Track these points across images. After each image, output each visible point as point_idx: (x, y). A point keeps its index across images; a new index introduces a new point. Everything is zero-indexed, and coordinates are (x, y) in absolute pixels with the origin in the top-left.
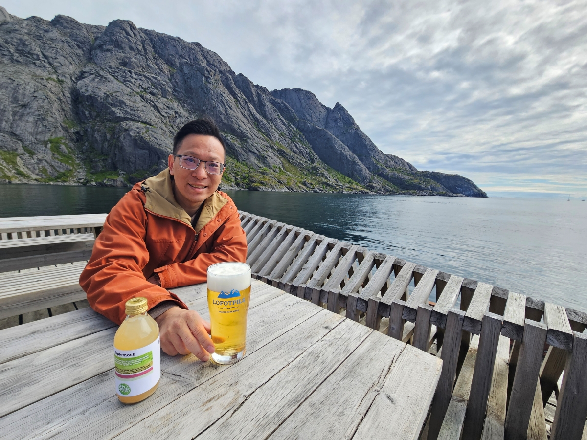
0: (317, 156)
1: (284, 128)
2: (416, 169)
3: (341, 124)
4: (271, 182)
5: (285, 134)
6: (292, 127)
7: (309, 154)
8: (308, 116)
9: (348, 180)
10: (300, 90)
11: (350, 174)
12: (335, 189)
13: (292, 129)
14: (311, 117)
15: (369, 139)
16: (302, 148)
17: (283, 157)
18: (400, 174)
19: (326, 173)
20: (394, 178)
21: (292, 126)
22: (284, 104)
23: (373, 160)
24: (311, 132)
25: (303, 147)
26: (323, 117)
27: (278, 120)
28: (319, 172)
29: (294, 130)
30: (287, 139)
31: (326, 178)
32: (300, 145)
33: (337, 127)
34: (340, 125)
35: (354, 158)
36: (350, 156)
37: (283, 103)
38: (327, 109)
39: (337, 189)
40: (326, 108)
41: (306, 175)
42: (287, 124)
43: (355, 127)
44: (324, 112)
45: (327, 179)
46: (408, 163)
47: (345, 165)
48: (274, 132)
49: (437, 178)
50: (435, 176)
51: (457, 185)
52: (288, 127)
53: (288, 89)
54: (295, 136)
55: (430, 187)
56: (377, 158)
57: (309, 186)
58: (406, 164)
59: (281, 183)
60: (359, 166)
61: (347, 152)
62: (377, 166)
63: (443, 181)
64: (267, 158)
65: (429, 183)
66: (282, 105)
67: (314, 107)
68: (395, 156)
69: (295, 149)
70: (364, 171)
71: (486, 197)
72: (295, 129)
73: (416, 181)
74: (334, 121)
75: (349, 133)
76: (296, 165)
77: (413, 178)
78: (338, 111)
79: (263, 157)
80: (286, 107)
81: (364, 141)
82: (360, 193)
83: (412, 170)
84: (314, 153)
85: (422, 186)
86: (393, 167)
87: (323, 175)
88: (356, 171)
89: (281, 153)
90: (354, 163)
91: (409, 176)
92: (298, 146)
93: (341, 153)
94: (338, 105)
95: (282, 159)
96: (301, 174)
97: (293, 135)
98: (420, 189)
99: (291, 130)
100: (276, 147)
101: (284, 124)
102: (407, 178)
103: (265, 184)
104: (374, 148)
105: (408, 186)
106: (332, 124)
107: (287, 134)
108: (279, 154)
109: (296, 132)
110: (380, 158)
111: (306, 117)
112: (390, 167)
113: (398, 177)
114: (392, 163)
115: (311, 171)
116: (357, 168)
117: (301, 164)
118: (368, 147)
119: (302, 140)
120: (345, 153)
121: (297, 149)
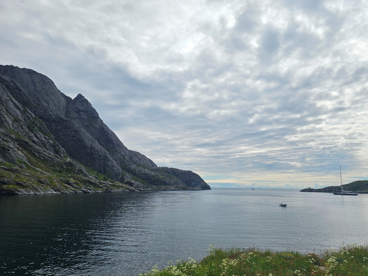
0: (63, 149)
1: (18, 112)
2: (156, 165)
3: (84, 116)
4: (31, 183)
5: (20, 120)
6: (29, 113)
7: (53, 146)
8: (43, 102)
10: (35, 72)
11: (102, 169)
12: (100, 187)
13: (29, 116)
14: (48, 104)
15: (115, 134)
16: (43, 139)
17: (26, 149)
18: (146, 170)
19: (83, 169)
20: (142, 174)
21: (30, 112)
22: (15, 85)
23: (119, 155)
24: (54, 121)
25: (45, 138)
26: (62, 106)
27: (10, 102)
28: (77, 168)
29: (32, 116)
30: (24, 127)
31: (85, 175)
32: (40, 135)
33: (80, 118)
34: (83, 117)
35: (106, 153)
36: (101, 151)
37: (13, 82)
38: (68, 99)
39: (102, 187)
40: (66, 97)
41: (60, 172)
42: (22, 108)
43: (100, 121)
44: (63, 101)
45: (87, 176)
46: (149, 160)
47: (97, 160)
48: (6, 116)
49: (176, 174)
50: (173, 172)
51: (191, 180)
52: (24, 112)
53: (17, 67)
54: (33, 123)
55: (172, 182)
56: (123, 154)
57: (75, 185)
58: (148, 160)
59: (43, 183)
60: (111, 161)
61: (97, 146)
62: (124, 162)
63: (180, 176)
64: (9, 150)
65: (171, 178)
66: (12, 84)
67: (52, 93)
68: (138, 153)
69: (35, 139)
70: (116, 167)
71: (210, 189)
72: (34, 115)
73: (161, 176)
74: (77, 112)
75: (93, 126)
76: (44, 160)
77: (159, 174)
78: (80, 102)
79: (4, 148)
80: (17, 88)
81: (110, 136)
82: (128, 191)
83: (153, 166)
84: (59, 146)
85: (167, 181)
86: (138, 163)
87: (80, 171)
88: (108, 166)
89: (23, 145)
90: (106, 158)
91: (154, 172)
92: (39, 136)
93: (92, 148)
94: (80, 97)
95: (24, 152)
96: (54, 171)
97: (31, 123)
98: (165, 184)
99: (28, 116)
100: (13, 136)
101: (18, 108)
102: (153, 173)
103: (24, 184)
104: (120, 144)
105: (155, 181)
106: (75, 115)
107: (23, 120)
108: (19, 145)
109: (35, 119)
110: (125, 154)
111: (41, 102)
112: (135, 163)
113: (145, 173)
114: (136, 159)
115: (65, 167)
116: (109, 163)
117: (51, 158)
118: (114, 142)
119: (43, 129)
120: (96, 148)
121: (37, 140)
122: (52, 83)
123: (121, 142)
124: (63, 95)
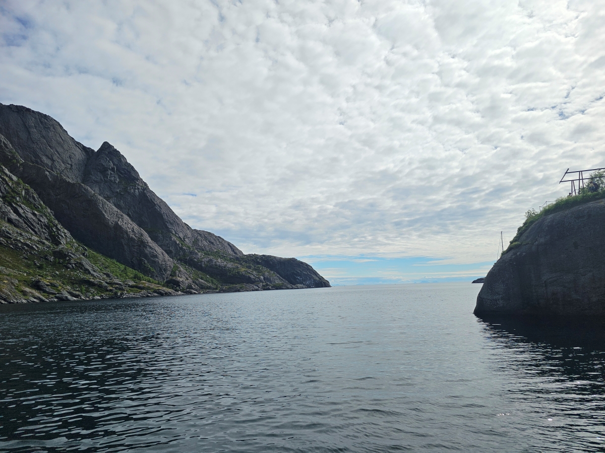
0: (66, 231)
2: (241, 252)
3: (115, 178)
6: (6, 175)
7: (47, 227)
8: (44, 158)
9: (131, 272)
10: (28, 110)
11: (136, 262)
12: (107, 291)
13: (7, 179)
14: (53, 160)
15: (166, 205)
16: (30, 216)
18: (219, 260)
19: (87, 264)
20: (211, 267)
21: (8, 173)
23: (174, 238)
24: (52, 187)
25: (34, 214)
26: (77, 162)
28: (72, 261)
29: (11, 179)
31: (87, 271)
32: (25, 209)
33: (106, 182)
34: (112, 179)
35: (142, 235)
36: (133, 231)
38: (87, 151)
39: (111, 290)
40: (84, 148)
41: (40, 267)
43: (141, 184)
44: (79, 155)
45: (89, 273)
46: (229, 244)
47: (126, 247)
49: (270, 264)
50: (268, 262)
51: (295, 272)
54: (13, 191)
55: (262, 277)
56: (181, 235)
57: (47, 289)
58: (226, 244)
60: (151, 248)
61: (128, 224)
62: (181, 248)
63: (278, 267)
65: (261, 272)
67: (59, 143)
68: (209, 233)
69: (13, 216)
70: (161, 257)
71: (329, 286)
72: (15, 178)
73: (243, 269)
74: (101, 172)
75: (129, 193)
77: (239, 266)
78: (107, 155)
81: (157, 207)
83: (236, 253)
84: (59, 226)
85: (252, 277)
86: (208, 249)
87: (80, 266)
88: (146, 256)
90: (143, 244)
91: (232, 263)
92: (21, 211)
93: (117, 227)
94: (106, 146)
96: (28, 266)
97: (10, 190)
98: (250, 281)
102: (230, 265)
104: (175, 219)
105: (232, 277)
106: (96, 176)
109: (18, 184)
110: (186, 236)
111: (40, 159)
112: (203, 250)
113: (216, 265)
114: (206, 243)
115: (52, 259)
116: (148, 250)
117: (28, 245)
118: (165, 217)
119: (31, 200)
120: (124, 227)
121: (17, 218)
122: (59, 127)
123: (177, 216)
124: (78, 144)
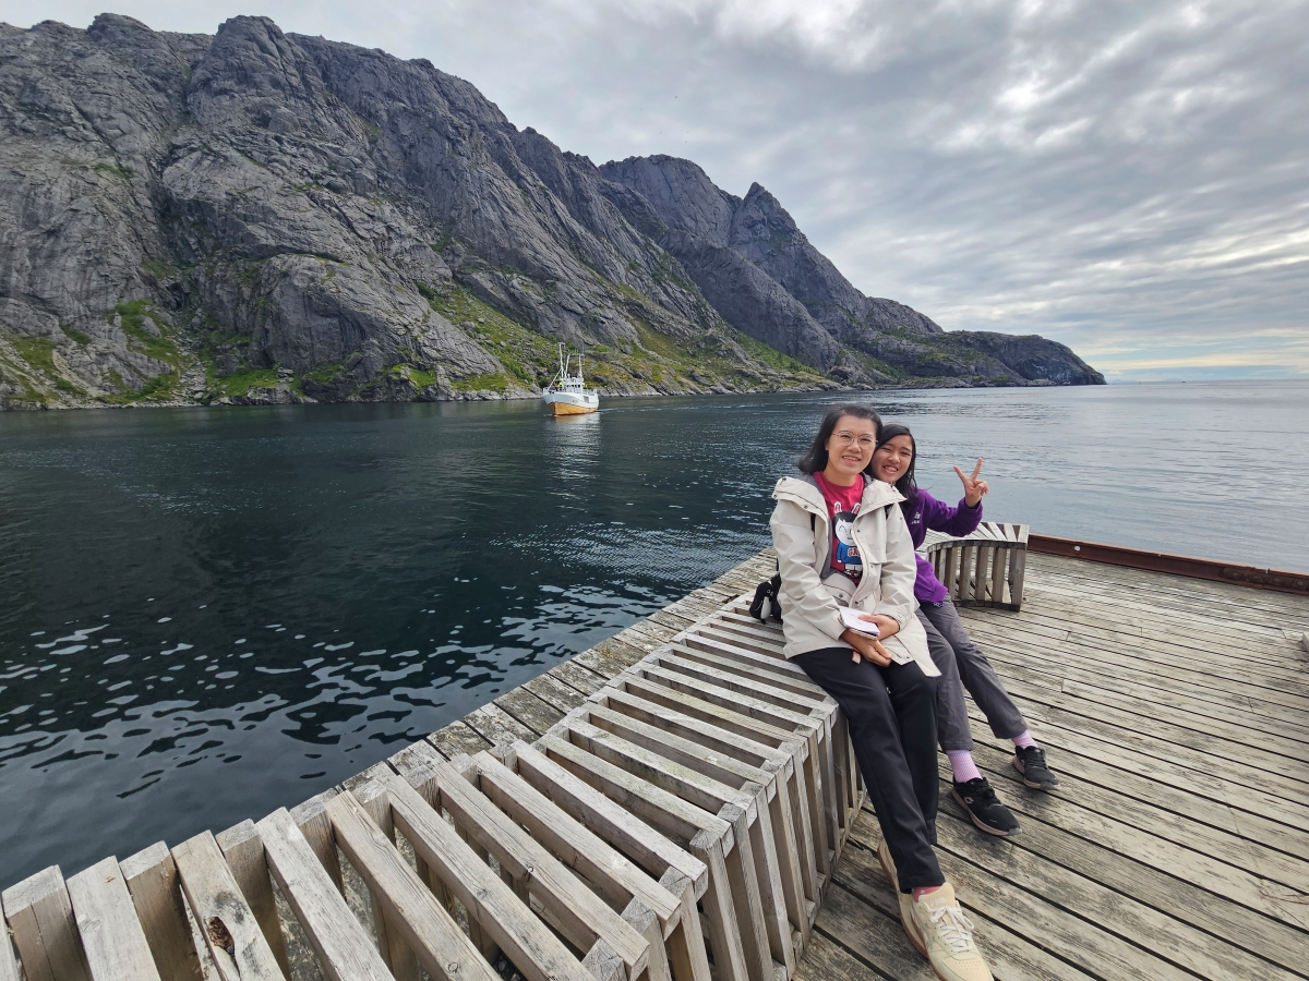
0: (714, 311)
1: (636, 250)
2: (939, 328)
3: (765, 233)
4: (617, 376)
5: (640, 265)
6: (654, 248)
7: (696, 307)
8: (687, 220)
9: (787, 361)
10: (668, 158)
11: (792, 347)
12: (761, 383)
13: (654, 253)
14: (696, 221)
15: (830, 264)
16: (679, 295)
17: (639, 317)
18: (904, 342)
19: (737, 348)
20: (891, 352)
21: (655, 245)
22: (634, 195)
23: (840, 312)
24: (698, 255)
25: (682, 292)
26: (722, 219)
27: (623, 233)
28: (723, 347)
29: (658, 253)
30: (645, 277)
31: (739, 360)
32: (674, 288)
33: (755, 241)
34: (763, 235)
35: (799, 311)
36: (788, 306)
37: (630, 192)
38: (732, 200)
39: (765, 383)
40: (729, 197)
41: (693, 356)
42: (642, 241)
43: (798, 238)
44: (723, 207)
45: (741, 361)
46: (921, 316)
47: (780, 328)
48: (615, 261)
49: (990, 347)
50: (985, 343)
51: (1036, 359)
52: (645, 248)
53: (640, 158)
54: (662, 268)
55: (973, 367)
56: (850, 307)
57: (703, 380)
58: (916, 317)
59: (640, 378)
60: (810, 327)
61: (783, 297)
62: (850, 326)
63: (1002, 351)
64: (603, 323)
65: (972, 359)
66: (629, 196)
67: (702, 197)
68: (892, 302)
69: (664, 298)
70: (823, 339)
71: (1103, 383)
72: (661, 251)
73: (942, 355)
74: (750, 227)
75: (783, 253)
76: (669, 336)
77: (935, 349)
78: (756, 202)
79: (595, 320)
80: (638, 202)
81: (819, 269)
82: (818, 389)
83: (931, 331)
84: (707, 305)
85: (956, 367)
86: (887, 325)
87: (730, 352)
88: (804, 339)
89: (636, 311)
90: (799, 321)
91: (924, 346)
92: (670, 290)
93: (769, 302)
94: (755, 189)
95: (637, 323)
96: (682, 355)
97: (658, 267)
98: (951, 372)
99: (652, 254)
100: (621, 297)
101: (636, 241)
102: (920, 349)
103: (605, 380)
104: (843, 285)
105: (922, 367)
106: (744, 235)
107: (645, 265)
108: (629, 311)
109: (665, 257)
110: (856, 309)
111: (683, 221)
112: (881, 327)
113: (899, 349)
114: (885, 317)
115: (703, 345)
116: (806, 332)
117: (679, 331)
118: (829, 282)
119: (679, 275)
120: (778, 300)
121: (668, 299)
122: (700, 174)
123: (845, 280)
124: (723, 193)
